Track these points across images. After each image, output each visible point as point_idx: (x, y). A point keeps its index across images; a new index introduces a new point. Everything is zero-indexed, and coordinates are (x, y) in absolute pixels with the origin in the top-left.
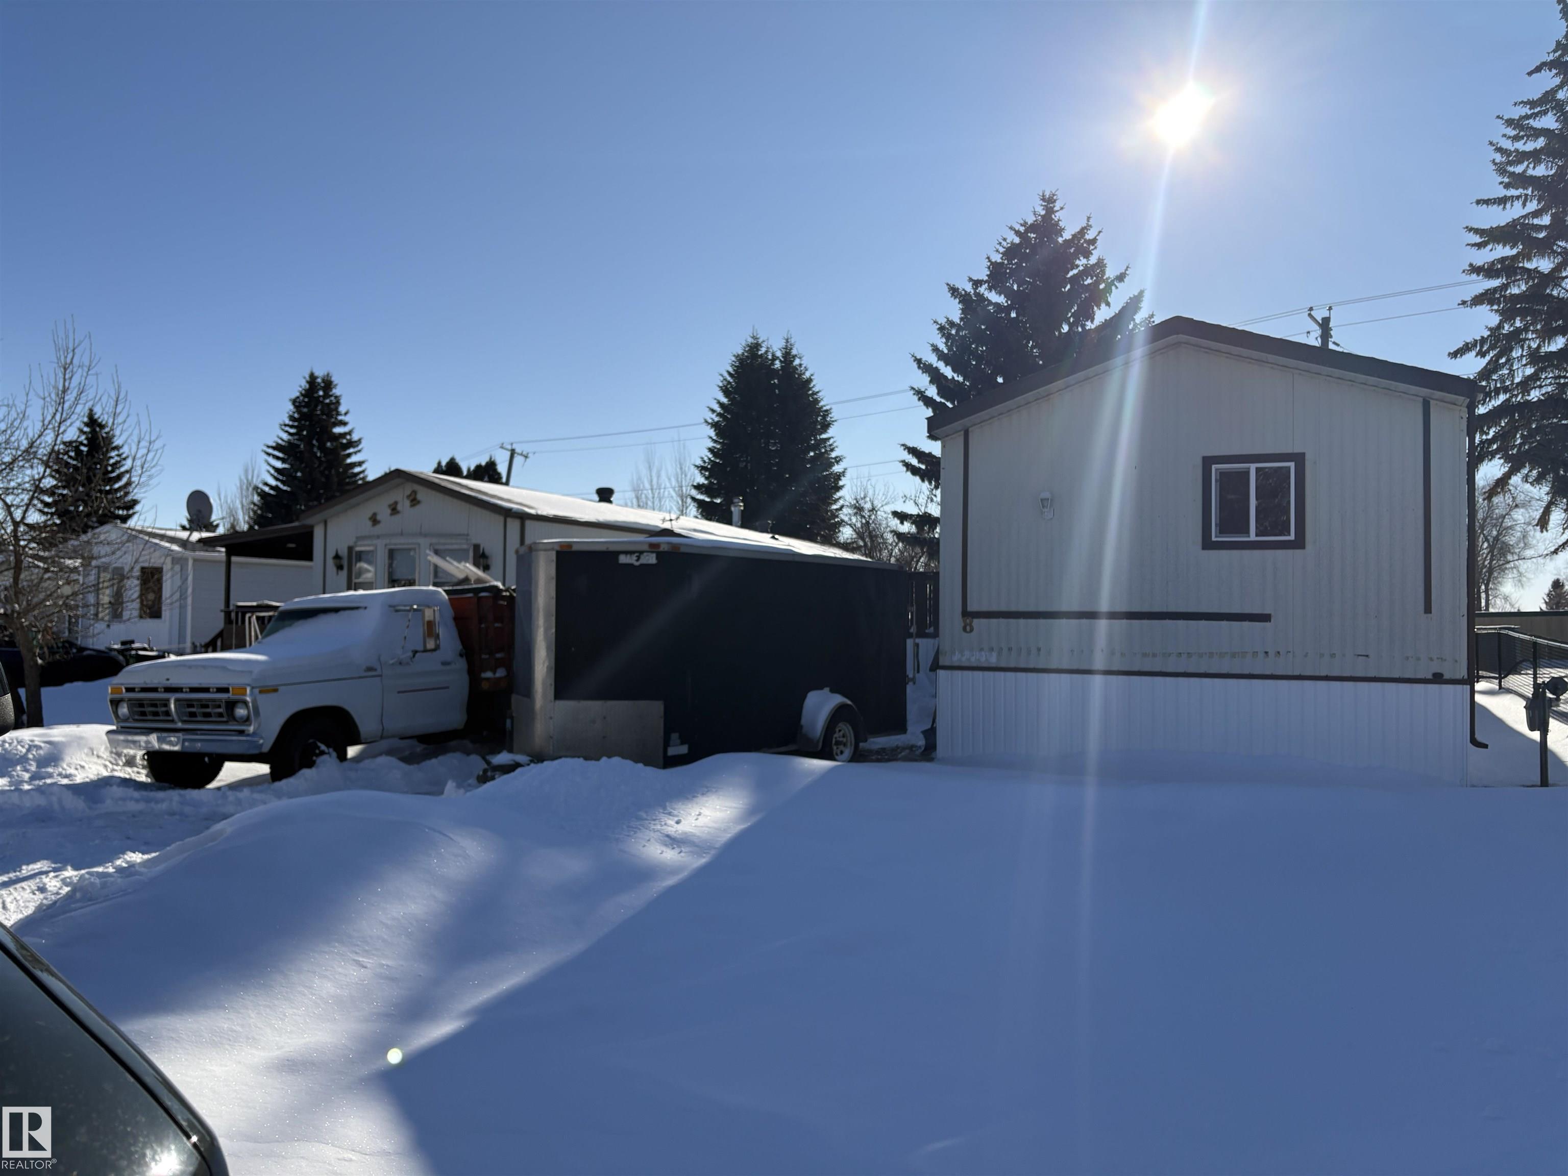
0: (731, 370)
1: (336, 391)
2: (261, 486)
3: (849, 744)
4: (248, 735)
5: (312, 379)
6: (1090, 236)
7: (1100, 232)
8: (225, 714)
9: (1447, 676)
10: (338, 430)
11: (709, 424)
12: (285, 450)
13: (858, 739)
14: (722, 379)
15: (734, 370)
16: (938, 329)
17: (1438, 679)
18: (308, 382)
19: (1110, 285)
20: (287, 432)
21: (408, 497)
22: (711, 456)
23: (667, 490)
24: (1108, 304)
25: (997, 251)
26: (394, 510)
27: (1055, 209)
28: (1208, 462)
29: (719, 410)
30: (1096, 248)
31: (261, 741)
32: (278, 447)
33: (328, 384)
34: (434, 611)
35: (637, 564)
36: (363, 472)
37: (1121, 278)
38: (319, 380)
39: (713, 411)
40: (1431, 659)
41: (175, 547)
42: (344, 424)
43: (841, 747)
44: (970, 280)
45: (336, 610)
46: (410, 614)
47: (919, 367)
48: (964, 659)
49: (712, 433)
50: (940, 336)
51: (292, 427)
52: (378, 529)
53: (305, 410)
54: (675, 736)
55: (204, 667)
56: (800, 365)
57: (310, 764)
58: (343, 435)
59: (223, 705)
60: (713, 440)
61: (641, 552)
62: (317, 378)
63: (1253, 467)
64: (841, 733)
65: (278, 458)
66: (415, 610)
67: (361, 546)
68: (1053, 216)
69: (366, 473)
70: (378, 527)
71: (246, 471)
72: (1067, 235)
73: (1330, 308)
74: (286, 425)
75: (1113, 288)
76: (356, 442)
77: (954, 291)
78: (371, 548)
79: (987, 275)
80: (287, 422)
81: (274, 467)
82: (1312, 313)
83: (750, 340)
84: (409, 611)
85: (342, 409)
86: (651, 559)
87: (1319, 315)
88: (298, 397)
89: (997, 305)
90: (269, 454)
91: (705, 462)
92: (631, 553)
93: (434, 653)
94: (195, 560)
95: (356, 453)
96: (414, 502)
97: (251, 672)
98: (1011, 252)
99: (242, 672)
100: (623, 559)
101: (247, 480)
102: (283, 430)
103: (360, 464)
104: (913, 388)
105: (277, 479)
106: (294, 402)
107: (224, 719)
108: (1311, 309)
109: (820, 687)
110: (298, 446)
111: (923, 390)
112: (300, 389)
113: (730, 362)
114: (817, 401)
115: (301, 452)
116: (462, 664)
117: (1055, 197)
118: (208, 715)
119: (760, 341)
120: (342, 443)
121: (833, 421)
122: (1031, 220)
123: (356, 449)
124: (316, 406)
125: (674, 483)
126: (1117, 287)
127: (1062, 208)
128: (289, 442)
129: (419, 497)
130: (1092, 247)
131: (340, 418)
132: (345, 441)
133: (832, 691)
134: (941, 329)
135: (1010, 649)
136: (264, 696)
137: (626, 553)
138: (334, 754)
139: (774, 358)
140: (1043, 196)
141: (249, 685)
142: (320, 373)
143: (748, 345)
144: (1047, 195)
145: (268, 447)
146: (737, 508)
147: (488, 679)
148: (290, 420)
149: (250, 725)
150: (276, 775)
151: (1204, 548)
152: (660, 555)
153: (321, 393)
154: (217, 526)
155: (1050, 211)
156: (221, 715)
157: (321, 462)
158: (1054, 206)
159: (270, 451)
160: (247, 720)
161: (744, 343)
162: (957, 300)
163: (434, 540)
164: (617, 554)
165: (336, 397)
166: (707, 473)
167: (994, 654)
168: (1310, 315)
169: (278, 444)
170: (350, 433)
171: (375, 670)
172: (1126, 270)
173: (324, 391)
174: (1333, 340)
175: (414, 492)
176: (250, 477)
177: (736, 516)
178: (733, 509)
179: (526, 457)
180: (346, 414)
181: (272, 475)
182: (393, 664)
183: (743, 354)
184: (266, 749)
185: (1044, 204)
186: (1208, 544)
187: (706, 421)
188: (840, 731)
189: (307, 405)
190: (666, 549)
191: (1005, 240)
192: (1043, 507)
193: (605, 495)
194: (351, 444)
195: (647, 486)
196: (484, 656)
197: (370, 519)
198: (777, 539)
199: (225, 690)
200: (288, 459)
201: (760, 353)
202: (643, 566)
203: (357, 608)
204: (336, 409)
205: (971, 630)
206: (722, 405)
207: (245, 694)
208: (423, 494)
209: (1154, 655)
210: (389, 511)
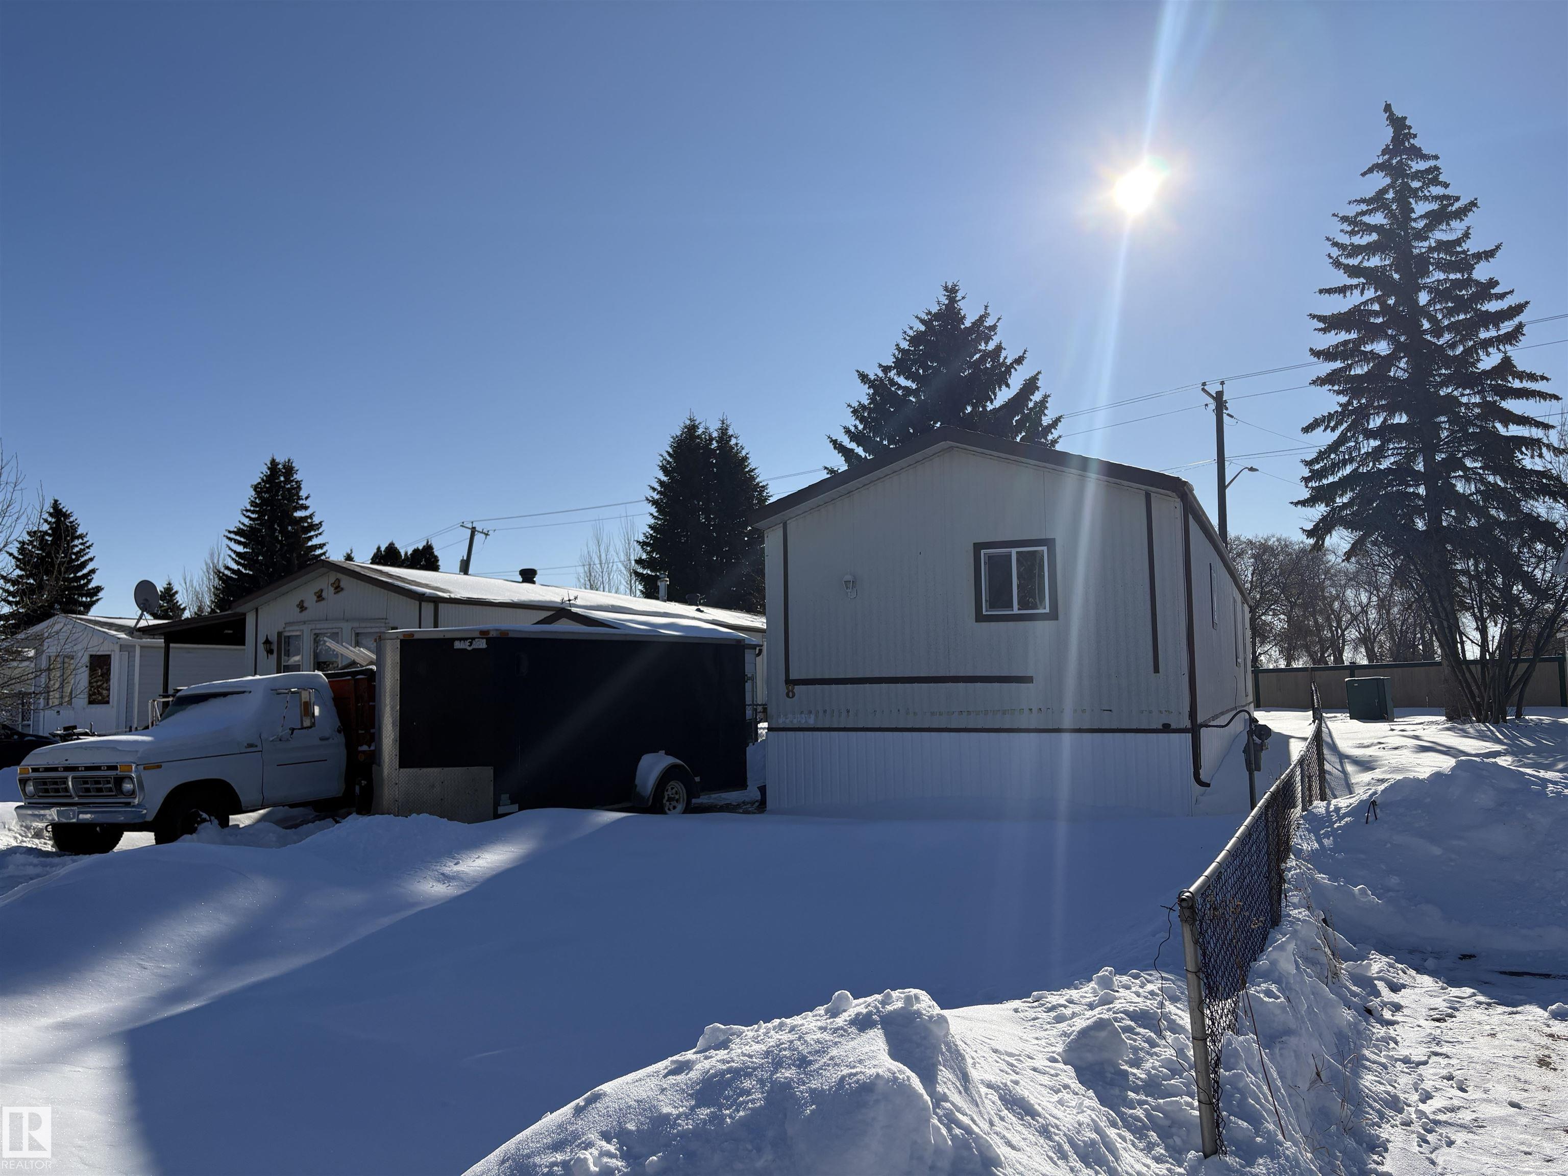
0: (671, 451)
1: (297, 477)
2: (222, 570)
3: (681, 800)
4: (134, 806)
5: (274, 464)
6: (989, 322)
7: (999, 319)
8: (114, 789)
9: (1173, 726)
10: (299, 514)
11: (650, 501)
12: (246, 534)
13: (691, 795)
14: (661, 459)
15: (673, 451)
16: (852, 412)
17: (1166, 728)
18: (269, 468)
19: (1009, 369)
20: (248, 517)
21: (332, 585)
22: (651, 532)
23: (615, 564)
24: (1008, 386)
25: (905, 339)
26: (320, 597)
27: (957, 299)
28: (978, 547)
29: (657, 486)
30: (996, 334)
31: (145, 811)
32: (239, 532)
33: (289, 470)
34: (310, 693)
35: (469, 648)
36: (324, 554)
37: (1019, 361)
38: (280, 466)
39: (654, 489)
40: (1161, 712)
41: (122, 635)
42: (306, 508)
43: (674, 803)
44: (880, 366)
45: (225, 695)
46: (289, 696)
47: (835, 448)
48: (788, 721)
49: (653, 510)
50: (854, 418)
51: (253, 512)
52: (305, 616)
53: (266, 496)
54: (505, 797)
55: (98, 748)
56: (737, 444)
57: (192, 831)
58: (304, 519)
59: (112, 781)
60: (654, 516)
61: (473, 639)
62: (278, 464)
63: (1014, 551)
64: (674, 791)
65: (239, 543)
66: (293, 693)
67: (289, 631)
68: (956, 305)
69: (327, 555)
70: (304, 613)
71: (212, 555)
72: (968, 323)
73: (1222, 383)
74: (247, 511)
75: (1013, 370)
76: (317, 525)
77: (864, 377)
78: (298, 633)
79: (893, 362)
80: (249, 507)
81: (235, 552)
82: (1205, 387)
83: (688, 422)
84: (287, 693)
85: (303, 493)
86: (482, 644)
87: (1213, 389)
88: (259, 483)
89: (906, 388)
90: (230, 539)
91: (647, 538)
92: (465, 639)
93: (310, 730)
94: (142, 647)
95: (317, 536)
96: (339, 589)
97: (137, 751)
98: (915, 340)
99: (129, 751)
100: (458, 645)
101: (213, 563)
102: (244, 515)
103: (321, 546)
104: (826, 468)
105: (238, 563)
106: (256, 488)
107: (114, 793)
108: (1204, 384)
109: (655, 751)
110: (260, 531)
111: (836, 469)
112: (262, 476)
113: (669, 442)
114: (753, 478)
115: (262, 536)
116: (341, 739)
117: (957, 288)
118: (100, 790)
119: (697, 423)
120: (303, 527)
121: (769, 496)
122: (935, 309)
123: (316, 533)
124: (278, 491)
125: (623, 557)
126: (1016, 370)
127: (963, 298)
128: (250, 527)
129: (342, 584)
130: (992, 333)
131: (301, 502)
132: (306, 524)
133: (667, 754)
134: (855, 412)
135: (825, 711)
136: (147, 772)
137: (460, 639)
138: (216, 822)
139: (711, 439)
140: (946, 287)
141: (134, 763)
142: (281, 459)
143: (686, 427)
144: (950, 285)
145: (230, 532)
146: (663, 583)
147: (364, 752)
148: (251, 506)
149: (135, 798)
150: (159, 840)
151: (977, 621)
152: (489, 641)
153: (282, 479)
154: (184, 609)
155: (952, 300)
156: (110, 790)
157: (282, 545)
158: (956, 296)
159: (232, 536)
160: (132, 793)
161: (682, 425)
162: (867, 386)
163: (356, 625)
164: (452, 640)
165: (297, 482)
166: (649, 548)
167: (813, 716)
168: (1203, 390)
169: (239, 529)
170: (311, 516)
171: (256, 746)
172: (1024, 353)
173: (285, 477)
174: (1227, 412)
175: (338, 580)
176: (216, 562)
177: (663, 591)
178: (659, 584)
179: (487, 535)
180: (307, 498)
181: (233, 559)
182: (273, 741)
183: (682, 435)
184: (150, 818)
185: (947, 294)
186: (980, 618)
187: (647, 499)
188: (672, 788)
189: (268, 491)
190: (495, 635)
191: (911, 328)
192: (847, 588)
193: (528, 576)
194: (312, 527)
195: (597, 561)
196: (360, 732)
197: (298, 606)
198: (702, 611)
199: (114, 768)
200: (249, 543)
201: (697, 434)
202: (475, 650)
203: (243, 692)
204: (298, 493)
205: (793, 696)
206: (661, 483)
207: (131, 771)
208: (346, 582)
209: (941, 714)
210: (315, 598)
